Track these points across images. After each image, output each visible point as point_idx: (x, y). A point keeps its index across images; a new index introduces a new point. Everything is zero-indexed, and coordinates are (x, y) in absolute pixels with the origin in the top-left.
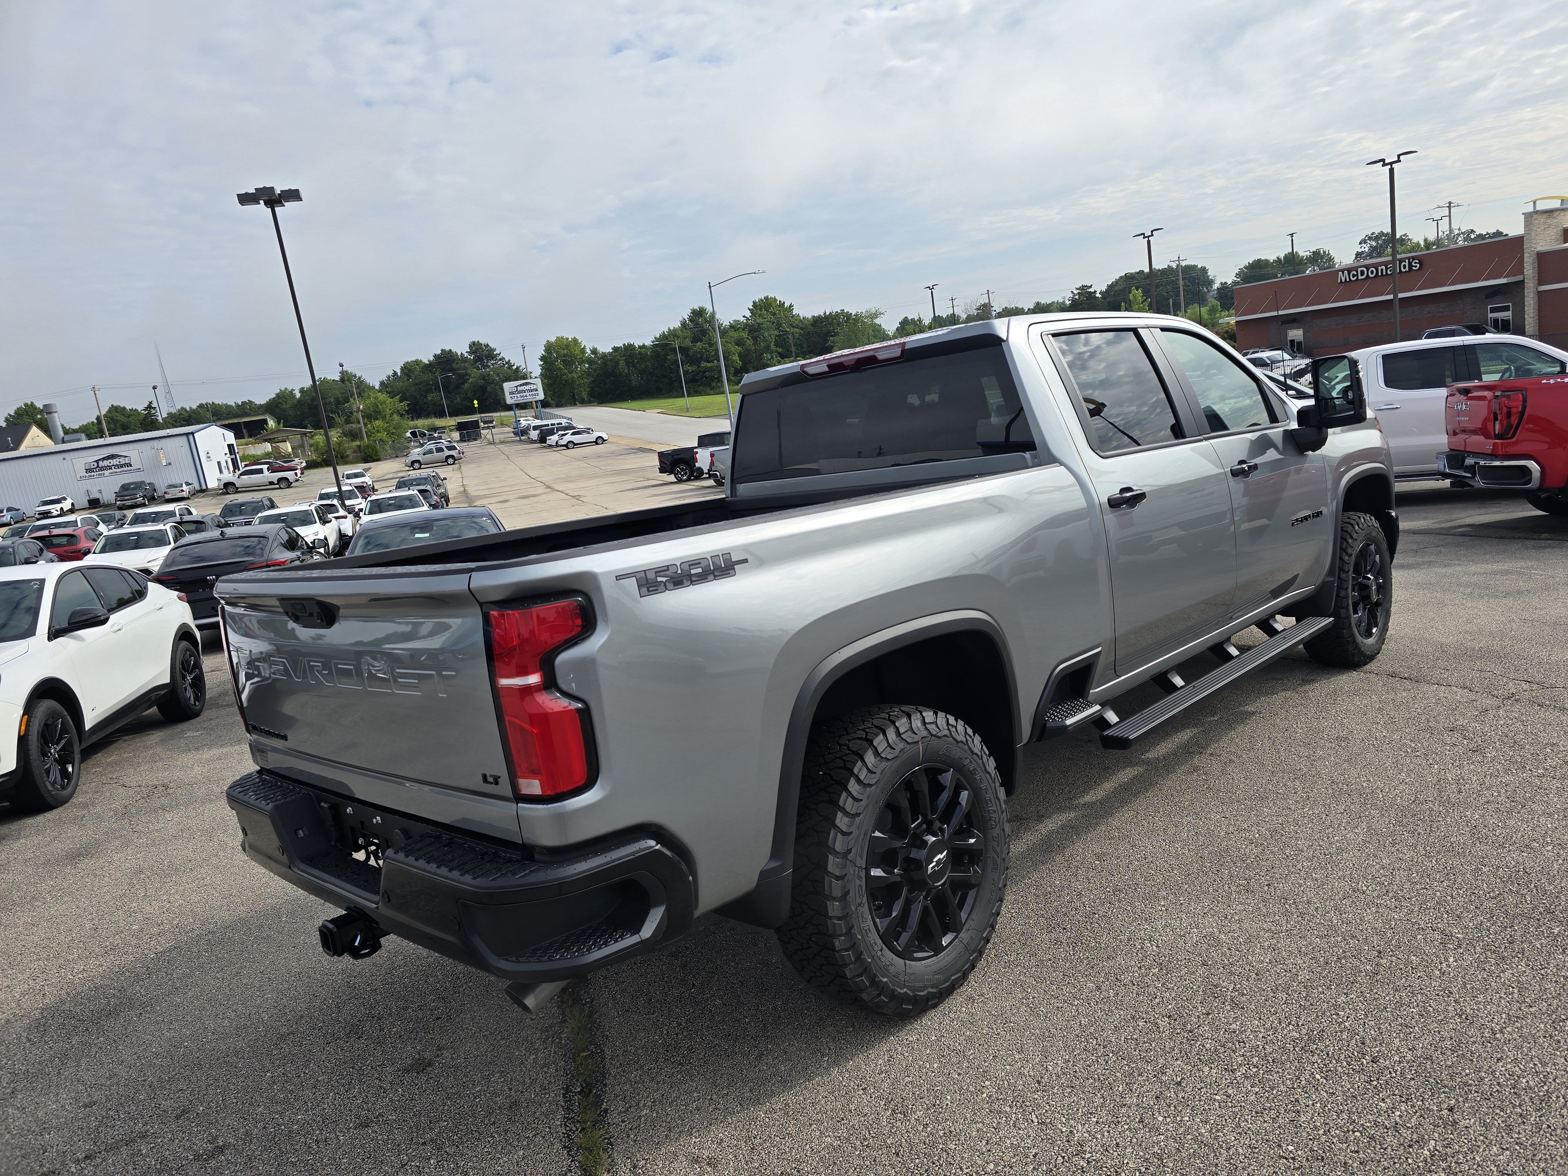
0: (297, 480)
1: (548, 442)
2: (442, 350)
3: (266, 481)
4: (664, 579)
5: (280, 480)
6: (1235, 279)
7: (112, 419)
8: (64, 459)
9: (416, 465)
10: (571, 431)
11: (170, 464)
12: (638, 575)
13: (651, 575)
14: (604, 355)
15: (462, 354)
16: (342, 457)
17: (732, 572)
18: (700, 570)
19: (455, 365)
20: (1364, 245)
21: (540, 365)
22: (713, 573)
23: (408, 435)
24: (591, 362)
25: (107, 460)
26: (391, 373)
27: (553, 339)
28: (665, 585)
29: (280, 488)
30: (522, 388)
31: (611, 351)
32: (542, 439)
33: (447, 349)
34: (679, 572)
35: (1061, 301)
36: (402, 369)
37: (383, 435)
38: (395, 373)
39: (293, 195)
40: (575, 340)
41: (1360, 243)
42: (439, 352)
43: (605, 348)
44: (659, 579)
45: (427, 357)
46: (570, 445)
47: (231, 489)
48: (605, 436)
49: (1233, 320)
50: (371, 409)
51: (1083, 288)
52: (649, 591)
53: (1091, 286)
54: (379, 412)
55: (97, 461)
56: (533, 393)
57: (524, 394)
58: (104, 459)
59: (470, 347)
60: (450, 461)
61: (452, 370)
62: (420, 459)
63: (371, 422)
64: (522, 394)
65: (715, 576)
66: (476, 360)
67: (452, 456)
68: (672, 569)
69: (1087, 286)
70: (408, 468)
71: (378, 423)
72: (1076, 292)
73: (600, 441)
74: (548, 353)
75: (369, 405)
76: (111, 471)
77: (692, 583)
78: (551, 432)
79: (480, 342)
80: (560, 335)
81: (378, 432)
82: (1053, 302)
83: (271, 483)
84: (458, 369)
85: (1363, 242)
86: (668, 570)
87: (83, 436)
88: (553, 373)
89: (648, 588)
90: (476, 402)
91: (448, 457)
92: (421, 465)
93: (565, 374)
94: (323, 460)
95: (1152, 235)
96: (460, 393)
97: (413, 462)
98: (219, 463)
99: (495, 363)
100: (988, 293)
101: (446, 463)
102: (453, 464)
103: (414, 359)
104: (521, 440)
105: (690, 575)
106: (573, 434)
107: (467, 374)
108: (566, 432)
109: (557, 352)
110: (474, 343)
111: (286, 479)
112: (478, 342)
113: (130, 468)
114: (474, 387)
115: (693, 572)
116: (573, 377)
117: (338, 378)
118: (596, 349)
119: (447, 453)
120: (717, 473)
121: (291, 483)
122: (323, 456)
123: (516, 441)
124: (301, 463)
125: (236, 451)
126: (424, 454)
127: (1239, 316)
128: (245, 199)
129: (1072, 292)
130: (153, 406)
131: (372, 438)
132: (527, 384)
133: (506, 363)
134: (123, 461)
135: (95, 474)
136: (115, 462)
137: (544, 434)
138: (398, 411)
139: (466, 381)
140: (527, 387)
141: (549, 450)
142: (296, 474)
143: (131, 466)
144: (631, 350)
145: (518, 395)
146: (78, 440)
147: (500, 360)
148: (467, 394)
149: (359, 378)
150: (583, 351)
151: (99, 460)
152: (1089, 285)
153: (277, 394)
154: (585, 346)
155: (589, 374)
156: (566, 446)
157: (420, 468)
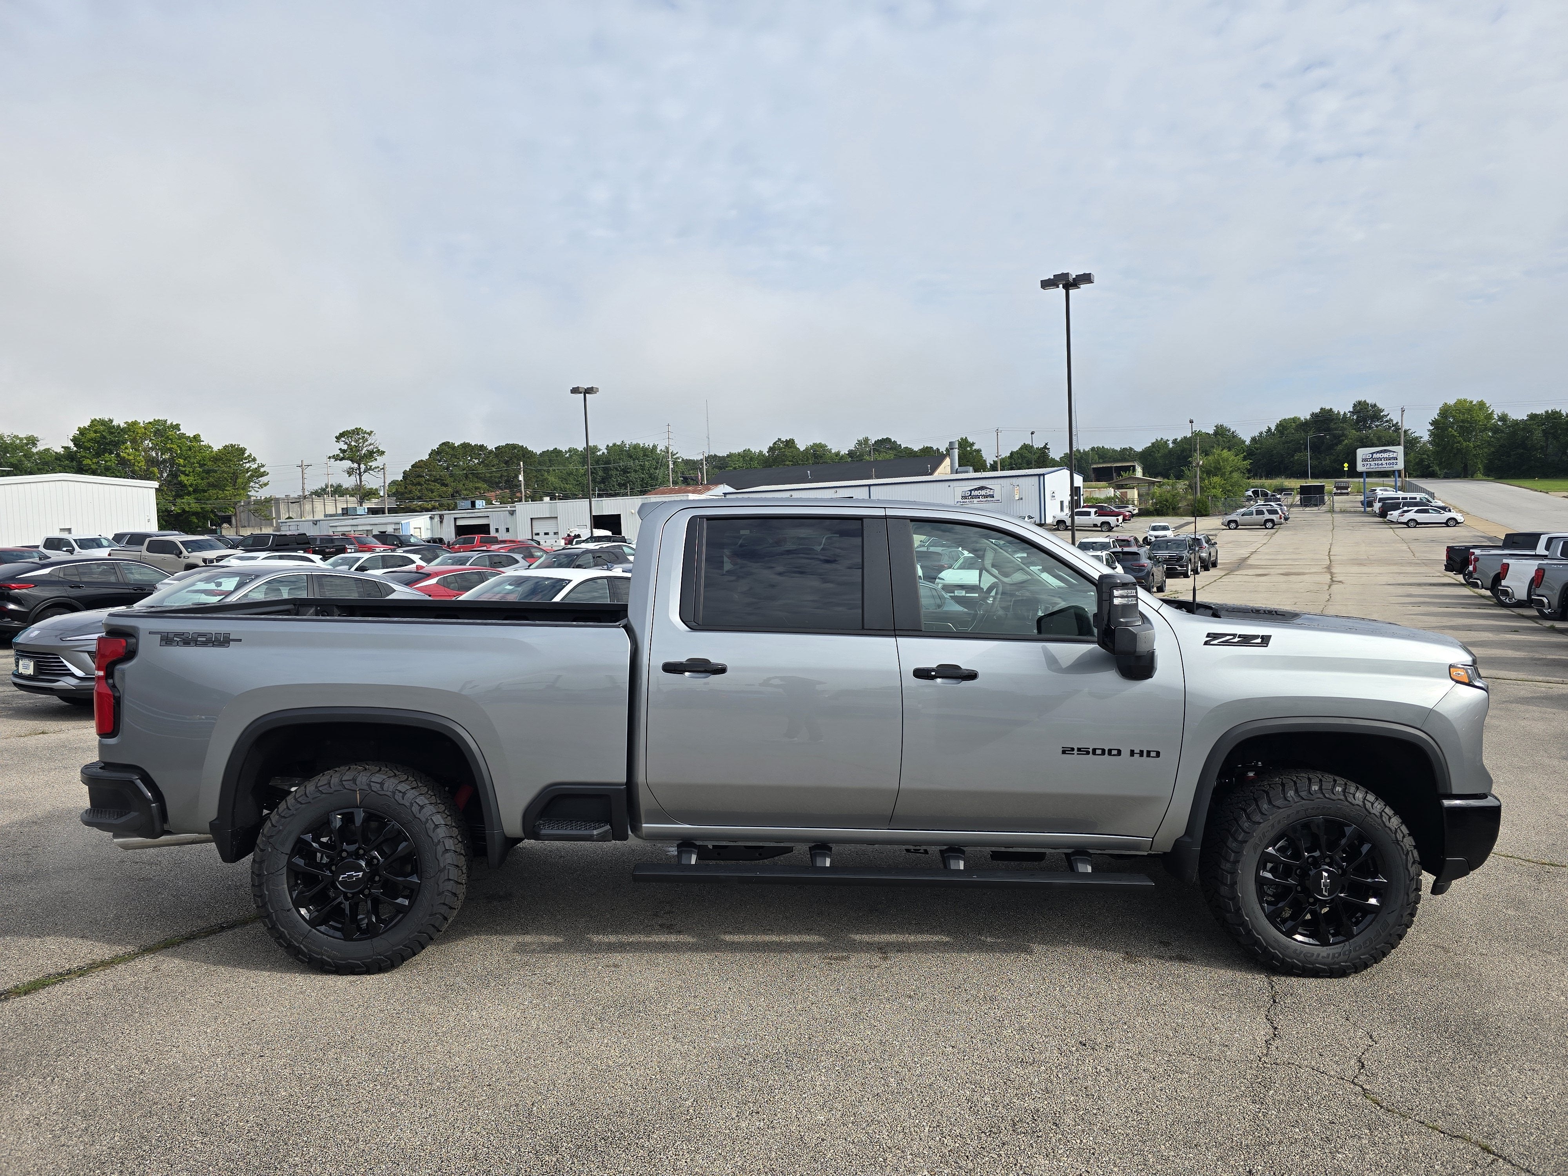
0: (1117, 526)
1: (1388, 517)
2: (1321, 409)
3: (1091, 523)
4: (178, 639)
5: (1103, 523)
7: (1021, 455)
8: (949, 486)
9: (1233, 525)
10: (1416, 508)
11: (1022, 499)
12: (163, 634)
13: (171, 636)
14: (1516, 423)
15: (1345, 413)
16: (1173, 509)
17: (227, 645)
18: (205, 639)
19: (1332, 425)
21: (1429, 430)
22: (213, 643)
23: (1250, 493)
24: (1496, 430)
25: (978, 490)
26: (1265, 429)
27: (1451, 402)
28: (178, 643)
29: (1102, 531)
30: (1379, 455)
31: (1525, 418)
32: (1383, 514)
33: (1328, 407)
34: (190, 637)
36: (1277, 426)
37: (1218, 492)
38: (1269, 429)
39: (1086, 278)
40: (1482, 405)
42: (1317, 410)
43: (1519, 414)
44: (175, 639)
45: (1305, 414)
46: (1412, 524)
47: (1062, 527)
48: (1460, 518)
50: (1212, 465)
52: (166, 644)
54: (1220, 469)
55: (971, 491)
56: (1391, 461)
57: (1380, 462)
58: (975, 489)
59: (1355, 406)
60: (1269, 525)
61: (1328, 430)
62: (1238, 519)
63: (1209, 477)
64: (1376, 462)
65: (214, 645)
66: (1358, 422)
67: (1272, 521)
68: (186, 635)
70: (1225, 527)
71: (1216, 479)
73: (1451, 523)
74: (1442, 417)
75: (1211, 461)
76: (979, 500)
77: (196, 645)
78: (1396, 507)
79: (1367, 401)
80: (1462, 397)
81: (1214, 488)
83: (1095, 526)
84: (1336, 429)
86: (183, 635)
87: (971, 469)
88: (1443, 440)
89: (166, 642)
90: (1346, 465)
91: (1267, 521)
92: (1237, 526)
93: (1458, 442)
94: (1156, 510)
96: (1332, 454)
97: (1230, 522)
98: (1062, 503)
99: (1379, 425)
101: (1264, 527)
102: (1272, 528)
103: (1292, 417)
104: (1365, 512)
105: (197, 641)
106: (1418, 512)
107: (1343, 435)
108: (1410, 508)
109: (1453, 417)
110: (1360, 403)
111: (1108, 523)
112: (1365, 401)
113: (992, 499)
114: (1348, 449)
115: (199, 639)
116: (1468, 446)
117: (1211, 432)
118: (1507, 415)
119: (1267, 516)
120: (1479, 582)
121: (1113, 528)
122: (1157, 505)
123: (1360, 512)
124: (1134, 510)
125: (1082, 493)
126: (1242, 515)
128: (1046, 284)
130: (1048, 447)
131: (1206, 494)
132: (1385, 451)
133: (1393, 426)
134: (988, 492)
135: (967, 500)
136: (983, 492)
137: (1388, 506)
138: (1239, 469)
139: (1340, 442)
140: (1386, 455)
141: (1386, 526)
142: (1118, 520)
143: (993, 497)
144: (1555, 419)
145: (1372, 463)
146: (967, 472)
147: (1387, 421)
148: (1338, 456)
149: (1233, 432)
150: (1489, 416)
151: (973, 490)
153: (1153, 444)
154: (1493, 411)
155: (1489, 444)
156: (1407, 523)
157: (1235, 529)
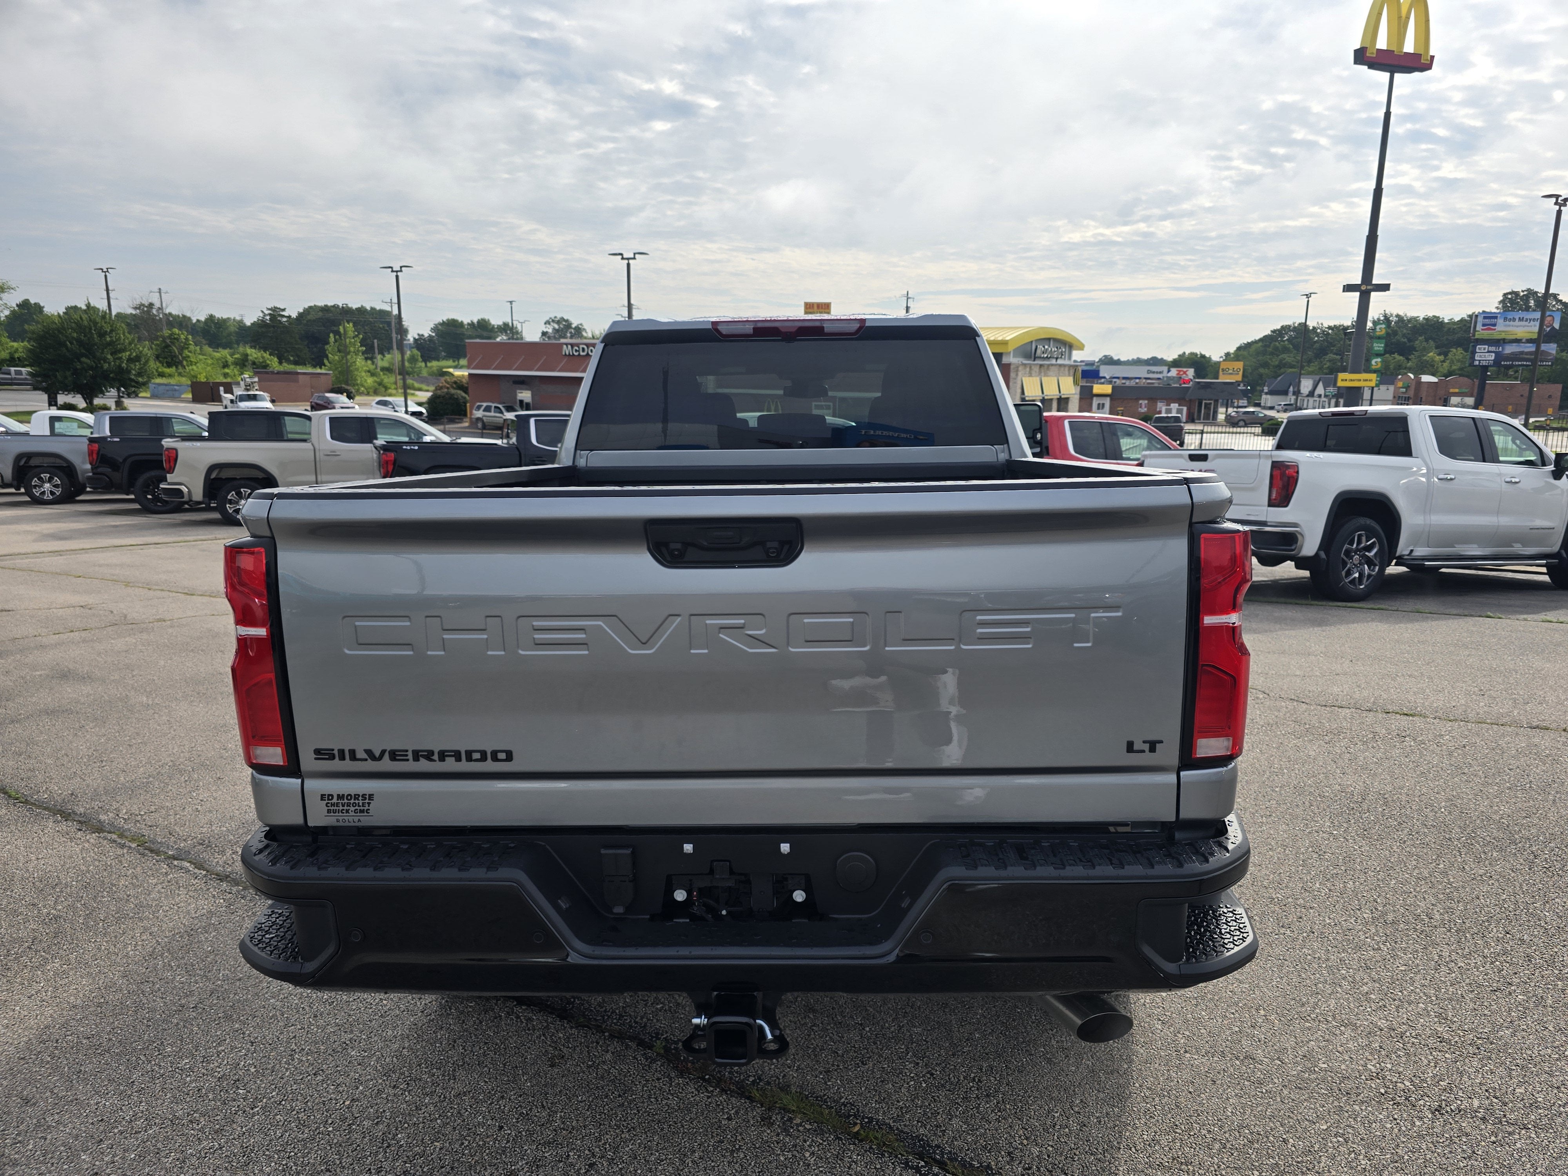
6: (430, 333)
20: (548, 326)
35: (238, 318)
41: (545, 323)
49: (465, 373)
51: (274, 309)
53: (284, 310)
69: (279, 308)
72: (267, 312)
82: (228, 318)
85: (547, 323)
95: (401, 271)
100: (160, 292)
127: (474, 368)
129: (262, 312)
152: (282, 307)
